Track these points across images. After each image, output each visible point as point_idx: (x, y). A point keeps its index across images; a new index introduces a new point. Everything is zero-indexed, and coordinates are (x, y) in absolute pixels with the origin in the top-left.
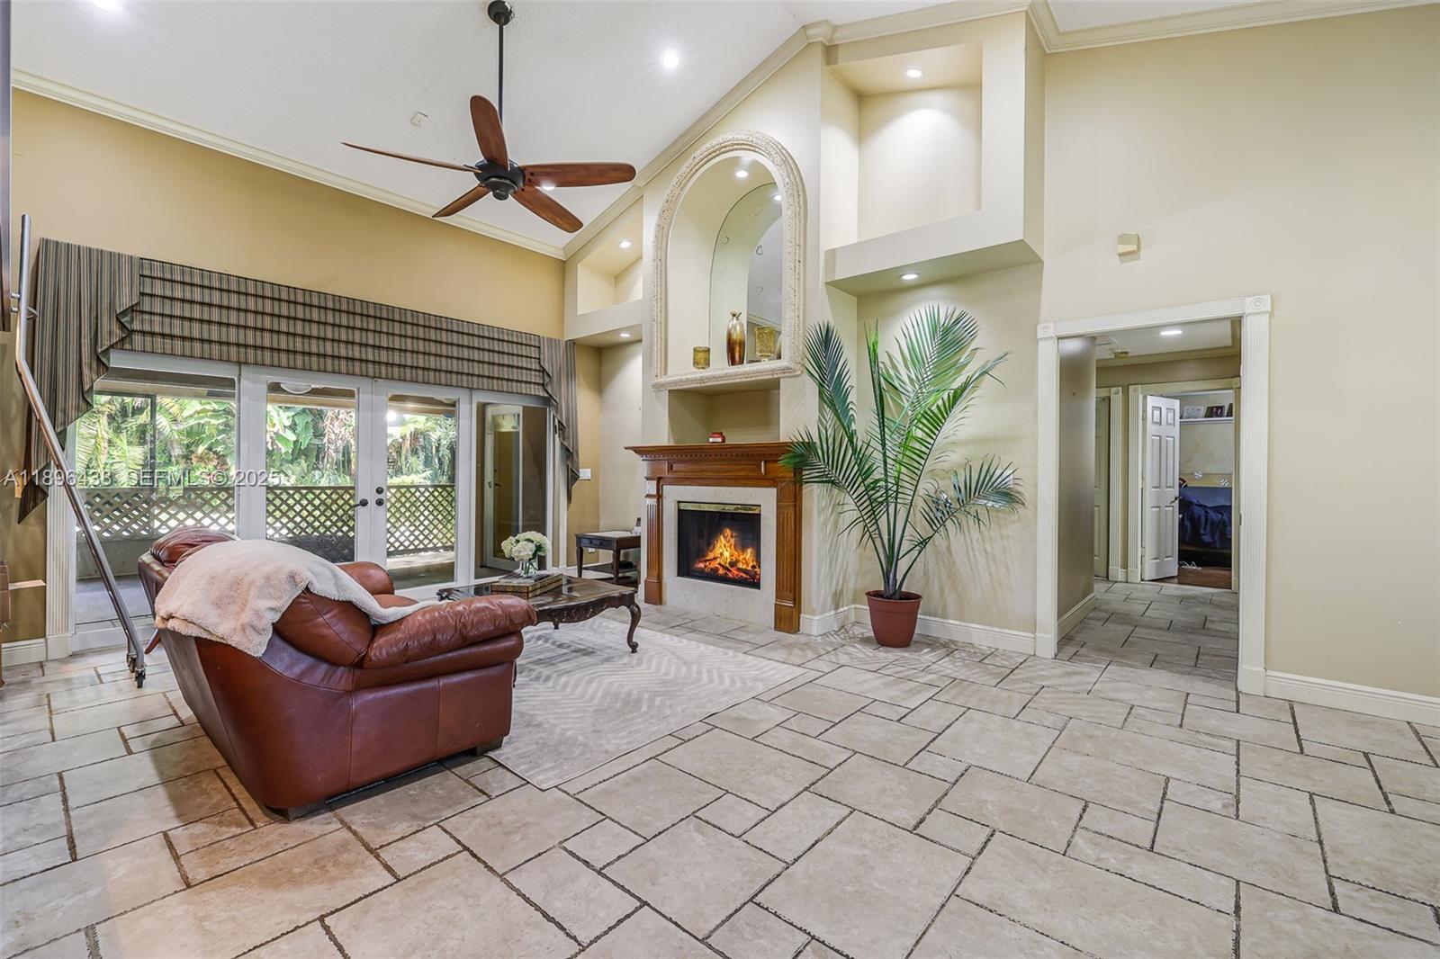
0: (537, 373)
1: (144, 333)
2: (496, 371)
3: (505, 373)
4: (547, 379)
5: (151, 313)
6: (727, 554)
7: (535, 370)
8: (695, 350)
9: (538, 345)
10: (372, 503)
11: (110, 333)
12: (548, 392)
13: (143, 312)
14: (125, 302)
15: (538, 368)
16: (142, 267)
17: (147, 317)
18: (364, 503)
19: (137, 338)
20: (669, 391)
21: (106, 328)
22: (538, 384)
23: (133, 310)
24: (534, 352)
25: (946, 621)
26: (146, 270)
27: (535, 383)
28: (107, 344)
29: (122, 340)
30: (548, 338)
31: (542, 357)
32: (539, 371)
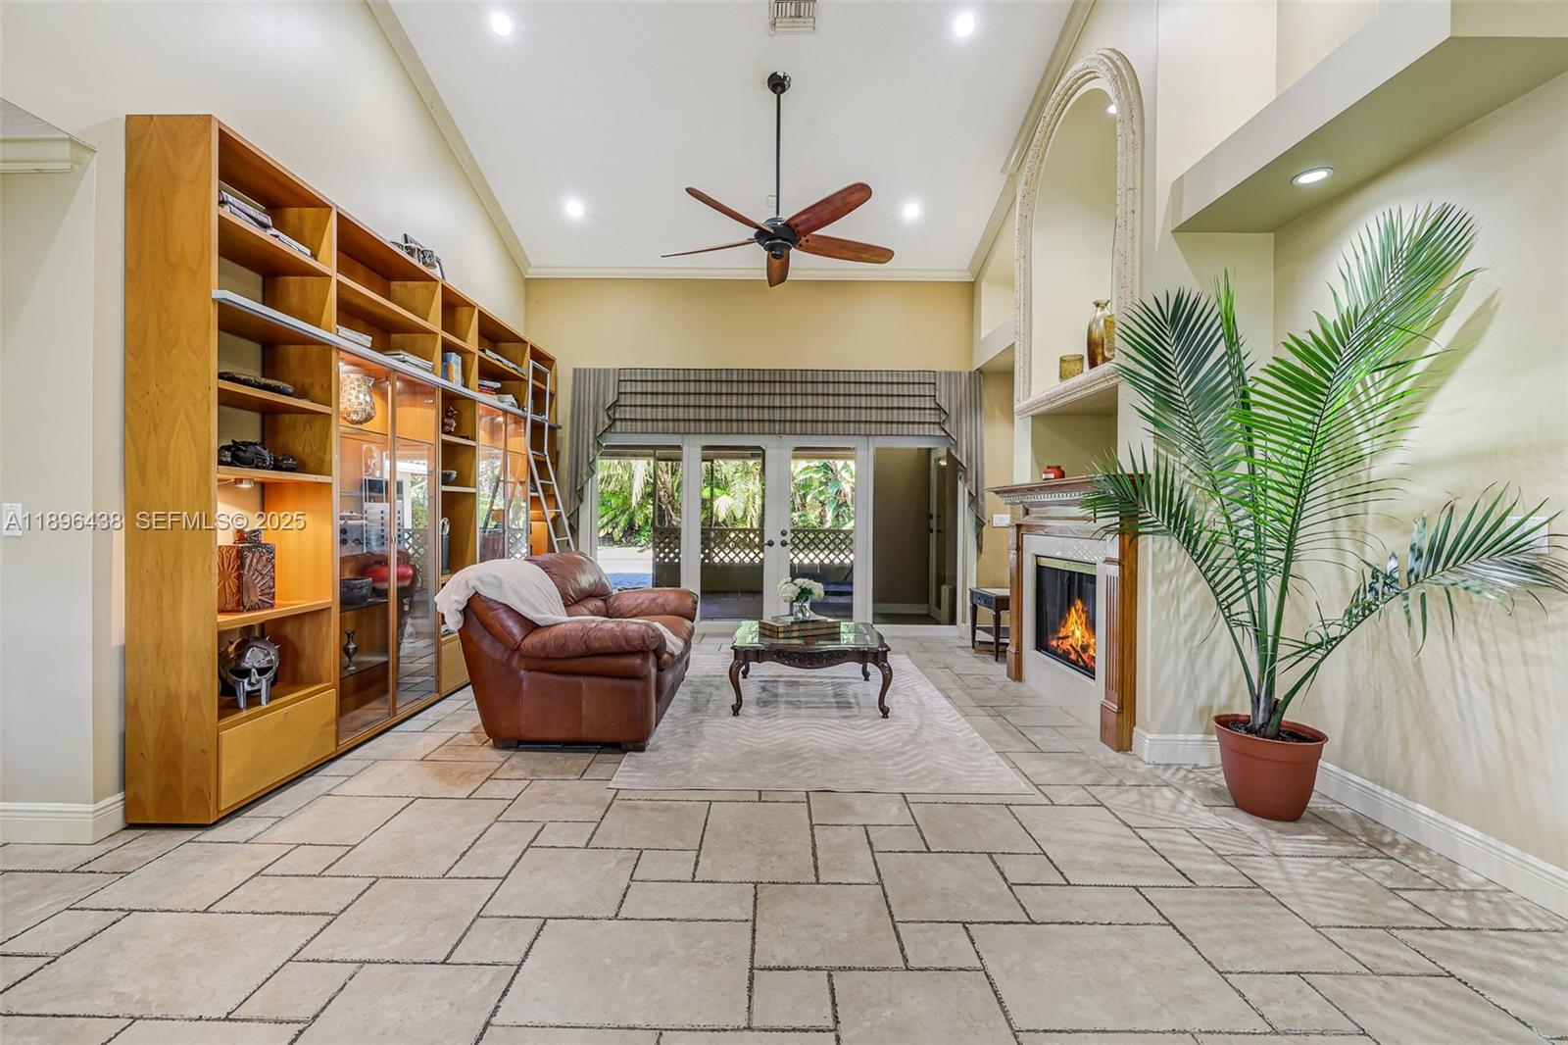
0: (933, 412)
1: (621, 420)
2: (884, 415)
3: (895, 416)
4: (943, 417)
5: (625, 406)
6: (1078, 634)
7: (930, 409)
8: (1062, 360)
9: (933, 381)
10: (777, 543)
11: (604, 422)
12: (945, 432)
13: (621, 406)
14: (610, 401)
15: (933, 406)
16: (619, 375)
17: (622, 408)
18: (771, 544)
19: (618, 424)
20: (1032, 416)
21: (601, 421)
22: (934, 423)
23: (615, 405)
24: (927, 390)
25: (1409, 803)
26: (622, 377)
27: (930, 423)
28: (601, 430)
29: (610, 426)
30: (946, 372)
31: (937, 393)
32: (935, 409)
